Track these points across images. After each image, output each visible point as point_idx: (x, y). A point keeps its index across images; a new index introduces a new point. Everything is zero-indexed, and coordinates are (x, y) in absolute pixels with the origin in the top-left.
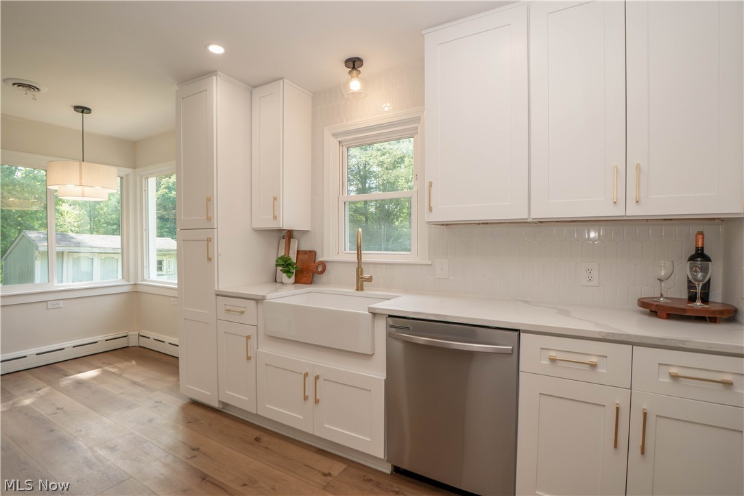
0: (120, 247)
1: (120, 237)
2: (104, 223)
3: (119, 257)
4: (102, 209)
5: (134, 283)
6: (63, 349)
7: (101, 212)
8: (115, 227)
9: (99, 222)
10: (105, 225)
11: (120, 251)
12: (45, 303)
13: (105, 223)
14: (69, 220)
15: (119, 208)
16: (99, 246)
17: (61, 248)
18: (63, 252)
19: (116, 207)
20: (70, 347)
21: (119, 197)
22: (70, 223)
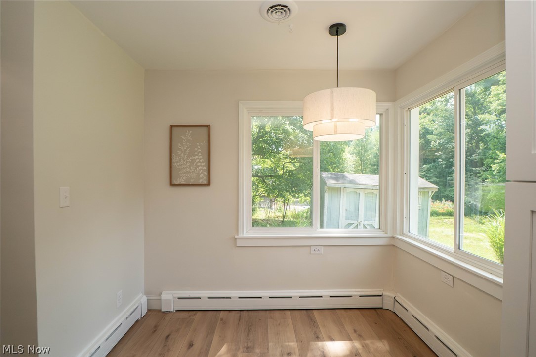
0: (378, 184)
1: (378, 176)
2: (369, 165)
3: (377, 192)
4: (368, 155)
5: (391, 235)
6: (321, 297)
7: (368, 157)
8: (376, 167)
9: (367, 164)
10: (370, 166)
11: (378, 187)
12: (309, 248)
13: (371, 165)
14: (350, 164)
15: (379, 154)
16: (364, 183)
17: (340, 185)
18: (341, 188)
19: (377, 154)
20: (327, 296)
21: (378, 146)
22: (350, 165)
